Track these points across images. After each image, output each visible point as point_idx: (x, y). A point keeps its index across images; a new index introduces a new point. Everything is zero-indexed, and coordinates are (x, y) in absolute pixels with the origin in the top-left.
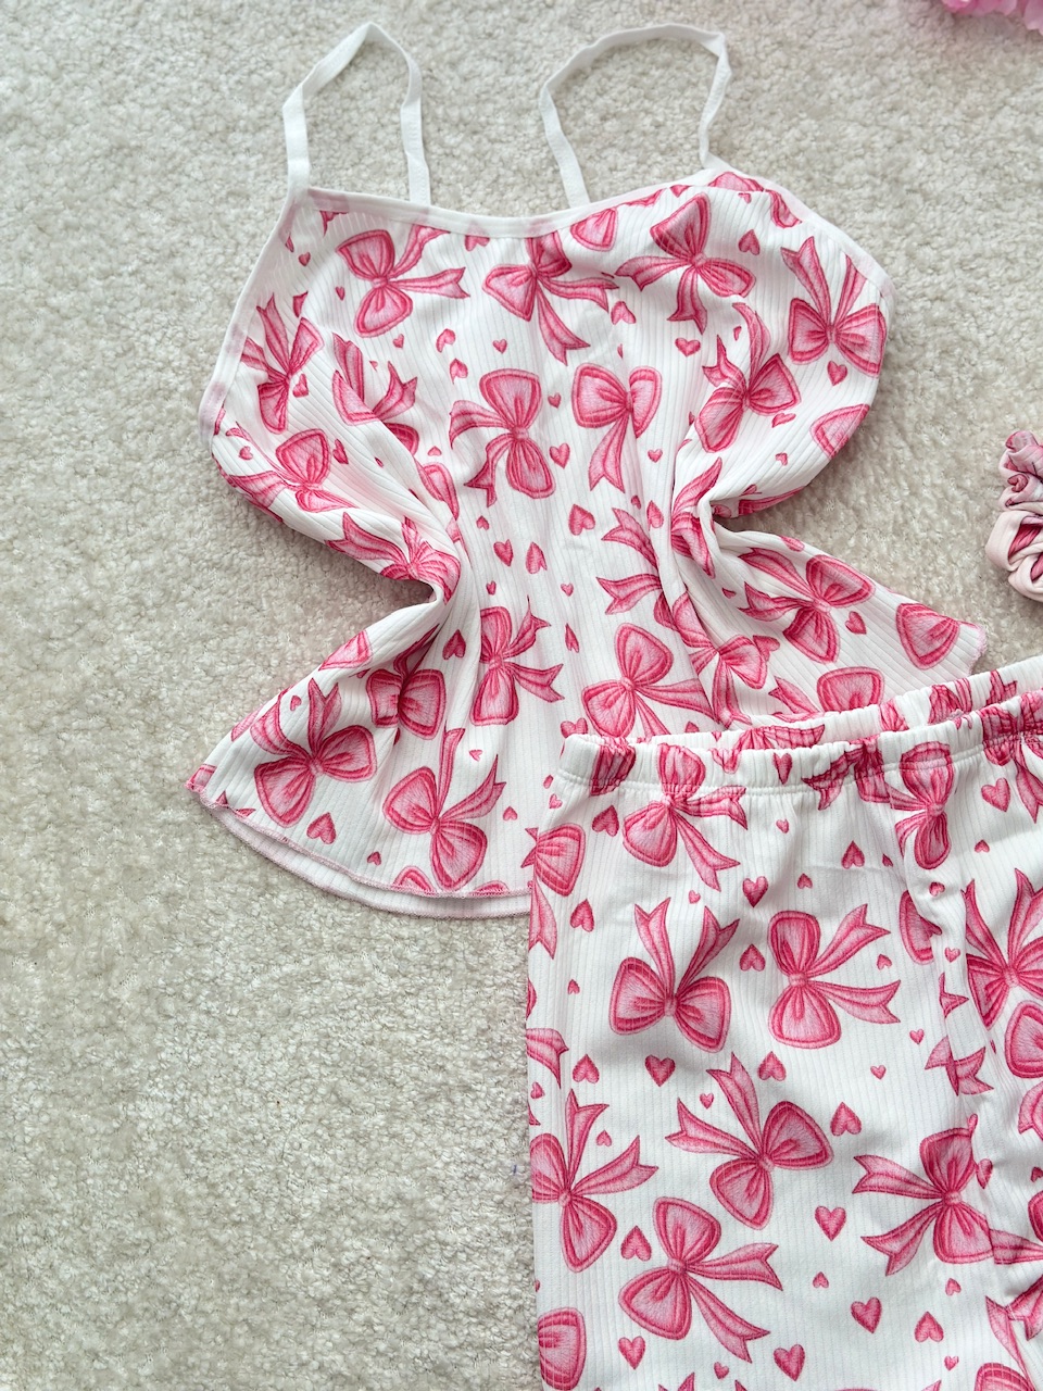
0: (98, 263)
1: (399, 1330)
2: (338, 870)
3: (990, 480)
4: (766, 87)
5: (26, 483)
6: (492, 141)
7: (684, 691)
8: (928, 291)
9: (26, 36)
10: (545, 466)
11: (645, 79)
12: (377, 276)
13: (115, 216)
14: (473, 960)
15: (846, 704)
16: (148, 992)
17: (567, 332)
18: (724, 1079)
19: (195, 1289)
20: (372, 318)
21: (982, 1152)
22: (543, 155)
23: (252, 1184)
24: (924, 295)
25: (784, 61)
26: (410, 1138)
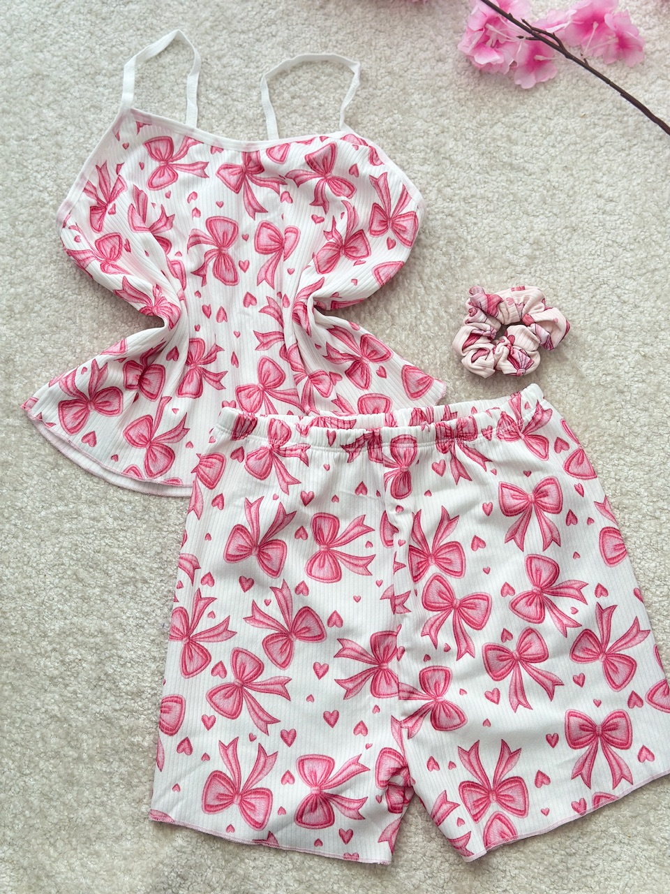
0: (16, 132)
1: (90, 698)
2: (95, 462)
3: (462, 310)
4: (379, 94)
7: (289, 395)
8: (445, 210)
10: (235, 270)
11: (317, 80)
12: (163, 160)
13: (30, 109)
14: (159, 518)
15: (371, 411)
17: (257, 203)
18: (278, 592)
20: (156, 181)
21: (401, 642)
22: (259, 111)
23: (25, 614)
24: (443, 212)
25: (390, 84)
26: (111, 602)
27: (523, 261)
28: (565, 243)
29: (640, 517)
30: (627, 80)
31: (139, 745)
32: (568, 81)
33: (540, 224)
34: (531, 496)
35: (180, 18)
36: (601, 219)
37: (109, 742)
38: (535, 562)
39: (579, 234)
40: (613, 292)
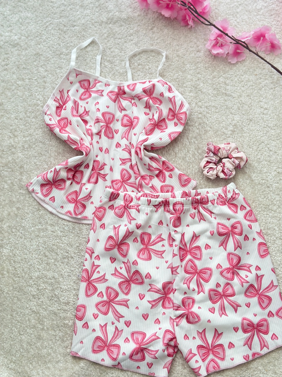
0: (28, 76)
1: (48, 304)
2: (54, 208)
3: (204, 152)
4: (173, 64)
5: (5, 119)
7: (133, 184)
8: (199, 111)
9: (23, 28)
10: (113, 133)
11: (149, 58)
12: (86, 89)
13: (34, 68)
14: (79, 232)
15: (166, 192)
16: (10, 227)
17: (123, 107)
18: (125, 264)
19: (8, 289)
20: (83, 97)
21: (175, 286)
22: (125, 70)
23: (24, 269)
24: (197, 112)
25: (178, 59)
26: (58, 266)
27: (229, 133)
28: (247, 126)
29: (275, 238)
30: (274, 61)
31: (67, 324)
32: (250, 61)
33: (237, 118)
34: (230, 228)
35: (95, 32)
36: (262, 117)
37: (55, 322)
38: (231, 256)
39: (253, 122)
40: (266, 146)
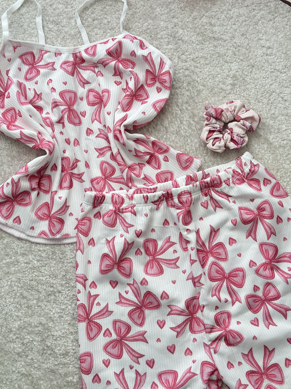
1: (41, 360)
2: (22, 232)
3: (202, 119)
4: (138, 11)
6: (62, 27)
7: (119, 179)
8: (184, 67)
10: (79, 117)
11: (105, 9)
12: (30, 65)
14: (61, 256)
15: (164, 181)
17: (84, 79)
18: (131, 286)
20: (29, 76)
21: (201, 302)
22: (77, 30)
24: (183, 68)
25: (143, 4)
26: (44, 307)
27: (229, 87)
28: (249, 74)
31: (71, 382)
33: (235, 66)
34: (256, 212)
36: (266, 59)
37: (55, 383)
38: (264, 247)
39: (256, 68)
40: (279, 96)
